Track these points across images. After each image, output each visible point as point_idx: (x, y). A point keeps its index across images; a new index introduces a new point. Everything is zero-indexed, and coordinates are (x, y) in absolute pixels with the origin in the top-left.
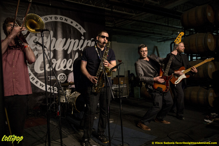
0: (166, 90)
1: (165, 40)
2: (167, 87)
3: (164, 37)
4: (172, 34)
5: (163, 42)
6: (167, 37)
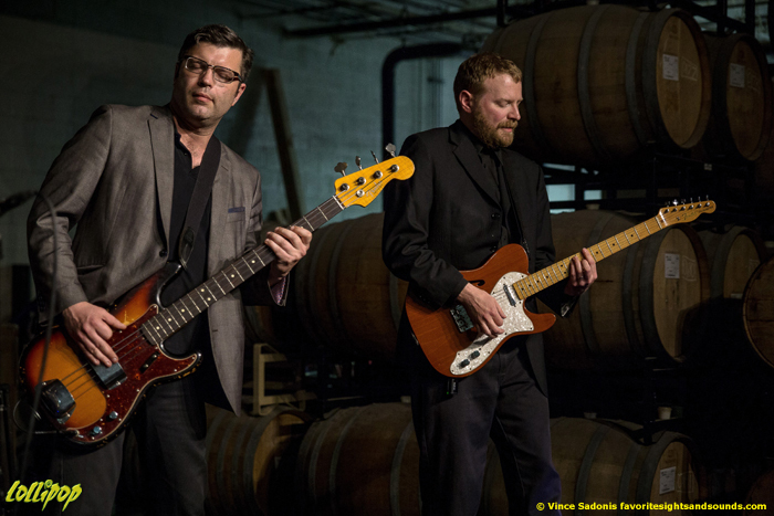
1: (342, 25)
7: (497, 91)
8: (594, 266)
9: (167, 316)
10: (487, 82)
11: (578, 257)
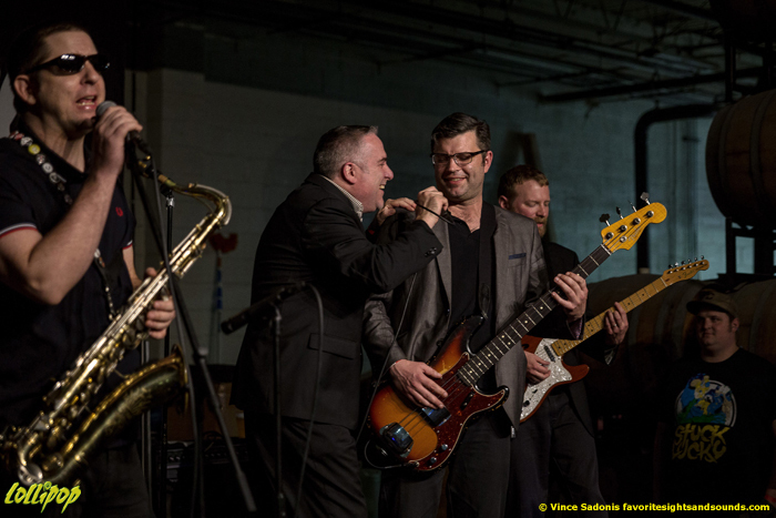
0: (427, 462)
1: (596, 90)
2: (439, 449)
3: (591, 70)
4: (650, 53)
5: (579, 108)
6: (607, 64)
7: (526, 195)
8: (625, 317)
9: (477, 361)
10: (517, 187)
11: (611, 310)
